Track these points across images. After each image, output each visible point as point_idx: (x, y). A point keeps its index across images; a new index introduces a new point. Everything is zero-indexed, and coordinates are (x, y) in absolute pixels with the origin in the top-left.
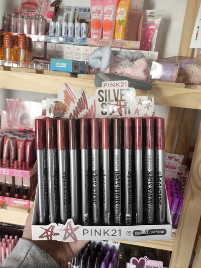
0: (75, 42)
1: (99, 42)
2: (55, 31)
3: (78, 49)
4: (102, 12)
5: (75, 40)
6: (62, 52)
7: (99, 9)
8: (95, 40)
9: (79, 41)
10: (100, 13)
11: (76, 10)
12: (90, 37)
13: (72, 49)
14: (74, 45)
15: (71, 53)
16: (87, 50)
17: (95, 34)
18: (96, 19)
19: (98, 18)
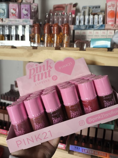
0: (95, 28)
1: (114, 26)
2: (80, 22)
3: (97, 33)
4: (115, 5)
5: (95, 27)
6: (86, 36)
7: (113, 3)
8: (112, 25)
9: (98, 27)
10: (114, 6)
11: (90, 8)
12: (106, 23)
13: (93, 33)
14: (94, 30)
15: (92, 36)
16: (104, 33)
17: (111, 21)
18: (112, 10)
19: (113, 9)
